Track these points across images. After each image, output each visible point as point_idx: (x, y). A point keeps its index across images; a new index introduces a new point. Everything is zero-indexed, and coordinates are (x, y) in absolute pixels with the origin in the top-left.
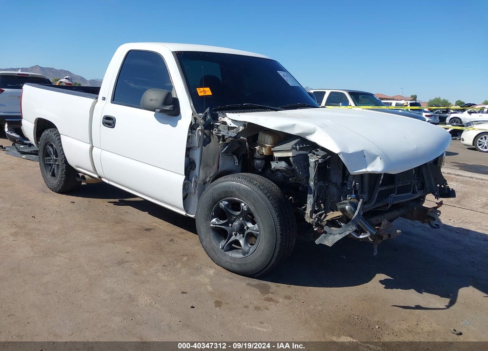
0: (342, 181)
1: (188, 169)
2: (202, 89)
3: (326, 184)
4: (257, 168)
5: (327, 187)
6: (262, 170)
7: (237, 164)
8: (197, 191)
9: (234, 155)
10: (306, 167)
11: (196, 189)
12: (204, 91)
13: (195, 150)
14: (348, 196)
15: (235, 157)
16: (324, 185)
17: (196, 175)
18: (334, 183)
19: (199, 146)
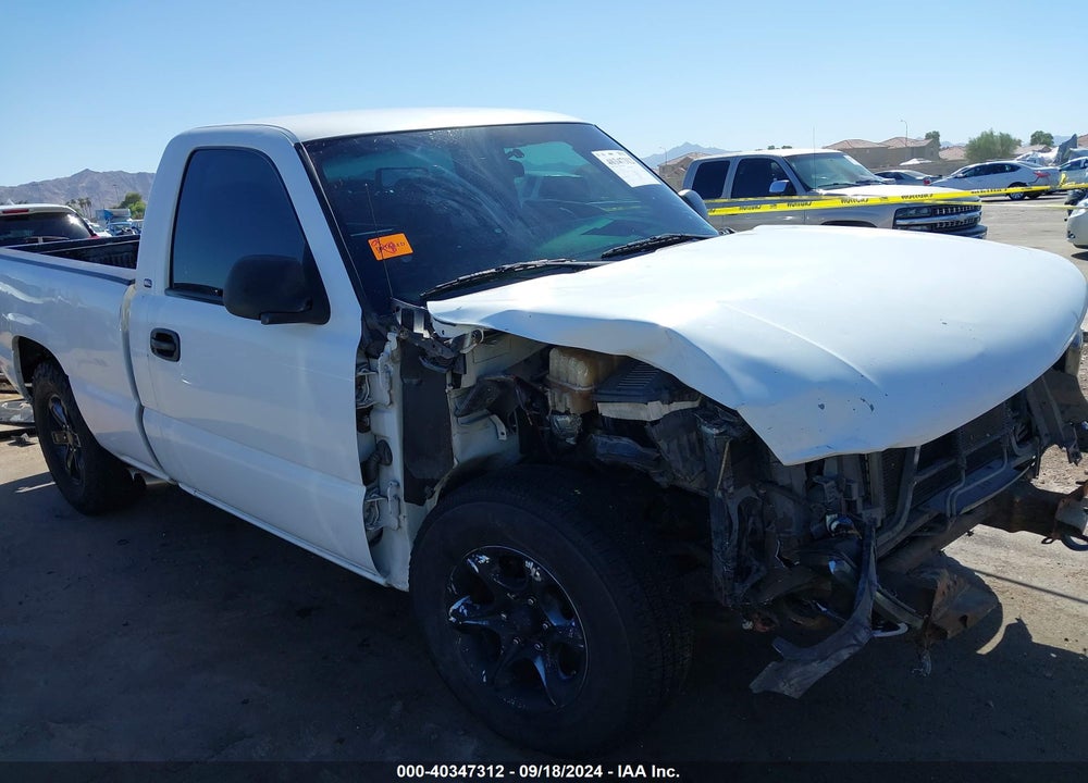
0: (806, 478)
1: (373, 465)
2: (384, 240)
3: (762, 492)
4: (562, 438)
5: (766, 499)
6: (577, 440)
7: (504, 438)
8: (405, 524)
9: (493, 414)
10: (697, 445)
11: (401, 517)
12: (392, 246)
13: (383, 412)
14: (828, 518)
15: (495, 418)
16: (754, 496)
17: (395, 481)
18: (782, 487)
19: (391, 403)
